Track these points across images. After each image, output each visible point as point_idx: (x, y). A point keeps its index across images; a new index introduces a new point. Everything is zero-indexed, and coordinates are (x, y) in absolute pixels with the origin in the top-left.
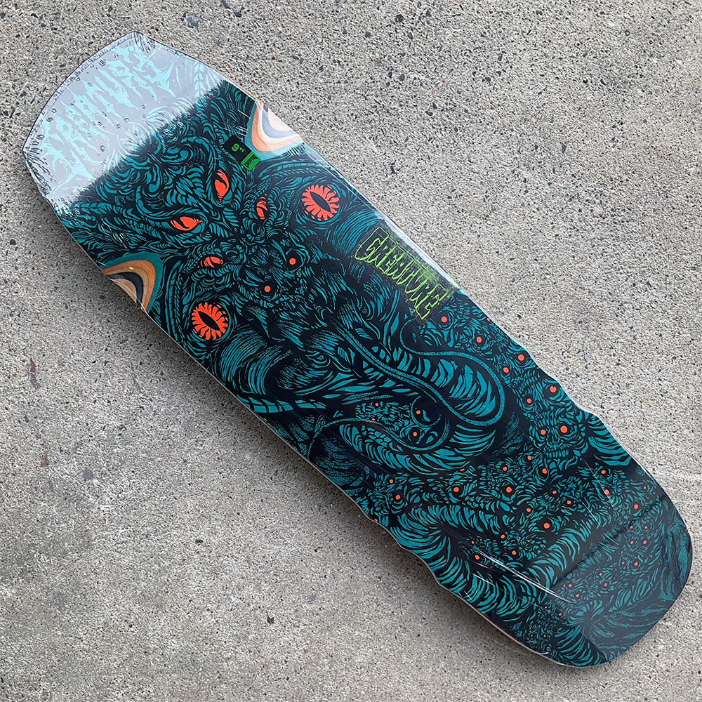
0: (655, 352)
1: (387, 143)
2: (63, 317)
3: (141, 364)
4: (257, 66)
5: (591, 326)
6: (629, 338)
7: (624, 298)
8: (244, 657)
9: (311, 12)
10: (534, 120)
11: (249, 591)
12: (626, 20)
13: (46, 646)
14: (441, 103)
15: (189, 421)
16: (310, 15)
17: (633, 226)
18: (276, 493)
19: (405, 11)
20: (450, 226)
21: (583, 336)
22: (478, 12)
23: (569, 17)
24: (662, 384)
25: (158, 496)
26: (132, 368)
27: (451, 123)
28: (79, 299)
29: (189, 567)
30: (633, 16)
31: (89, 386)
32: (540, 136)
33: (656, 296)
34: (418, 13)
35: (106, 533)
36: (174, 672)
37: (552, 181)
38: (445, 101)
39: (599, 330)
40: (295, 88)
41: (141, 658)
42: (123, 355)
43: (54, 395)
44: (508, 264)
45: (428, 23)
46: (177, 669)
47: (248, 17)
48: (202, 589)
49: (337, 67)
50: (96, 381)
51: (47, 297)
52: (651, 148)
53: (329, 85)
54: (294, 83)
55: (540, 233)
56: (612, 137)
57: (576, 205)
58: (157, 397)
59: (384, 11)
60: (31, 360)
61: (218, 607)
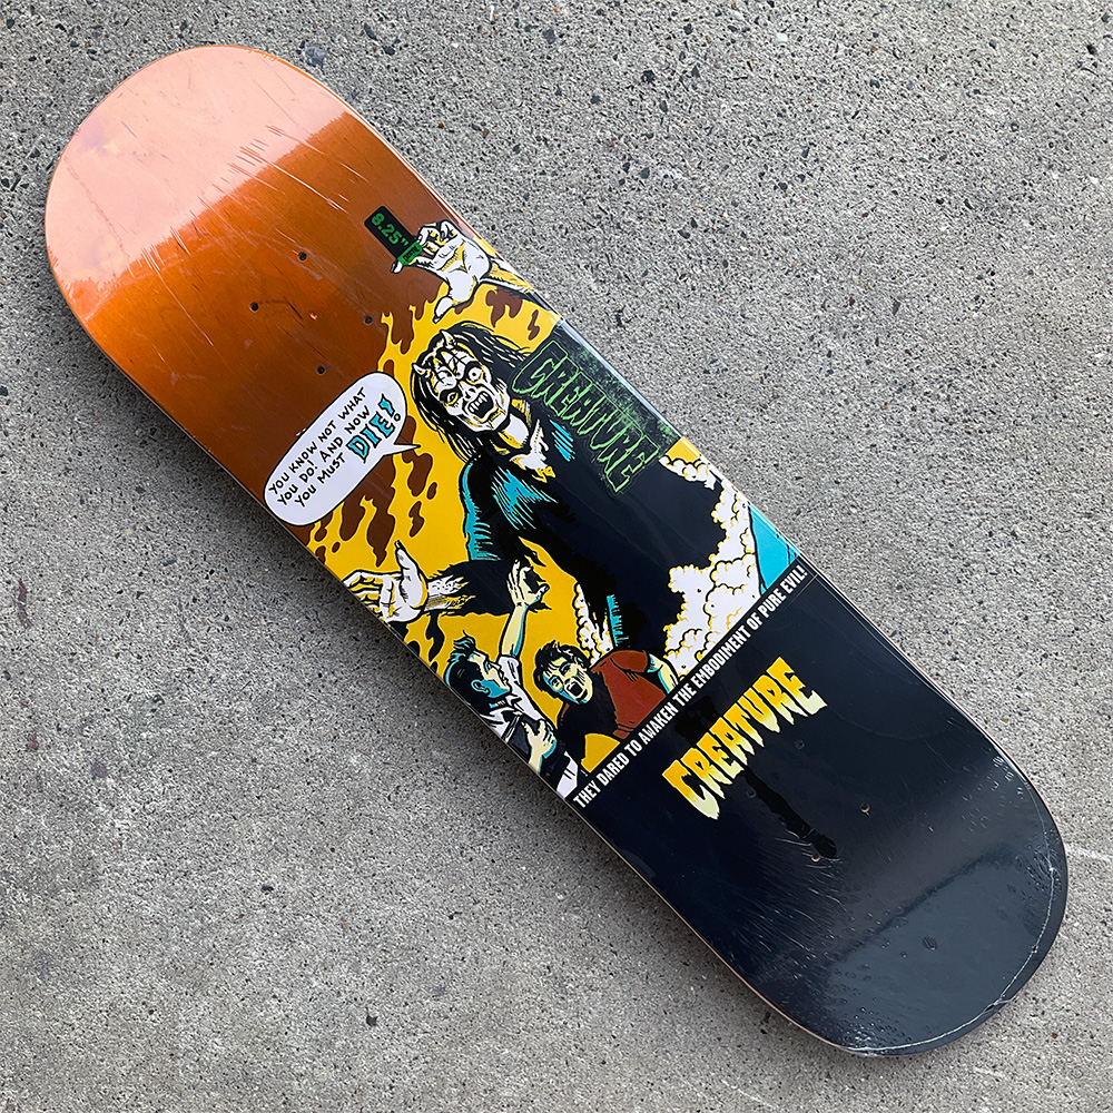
0: (1015, 645)
1: (613, 278)
2: (75, 517)
3: (195, 600)
4: (414, 138)
5: (917, 596)
6: (975, 618)
7: (973, 554)
8: (325, 1074)
9: (506, 55)
10: (852, 258)
11: (341, 972)
12: (1015, 106)
13: (16, 1033)
14: (705, 220)
15: (264, 697)
16: (504, 60)
17: (995, 440)
18: (395, 821)
19: (657, 65)
20: (704, 418)
21: (902, 610)
22: (776, 76)
23: (922, 94)
24: (1021, 695)
25: (207, 813)
26: (180, 606)
27: (718, 253)
28: (102, 490)
29: (248, 928)
30: (1026, 101)
31: (110, 629)
32: (860, 285)
33: (1023, 555)
34: (679, 70)
35: (122, 864)
36: (216, 1090)
37: (872, 358)
38: (711, 217)
39: (928, 602)
40: (473, 177)
41: (164, 1062)
42: (166, 584)
43: (54, 640)
44: (790, 486)
45: (695, 88)
46: (219, 1084)
47: (405, 56)
48: (266, 963)
49: (543, 149)
50: (121, 623)
51: (52, 483)
52: (1036, 318)
53: (527, 176)
54: (471, 169)
55: (846, 441)
56: (974, 294)
57: (908, 400)
58: (215, 655)
59: (624, 62)
60: (20, 582)
61: (290, 994)
